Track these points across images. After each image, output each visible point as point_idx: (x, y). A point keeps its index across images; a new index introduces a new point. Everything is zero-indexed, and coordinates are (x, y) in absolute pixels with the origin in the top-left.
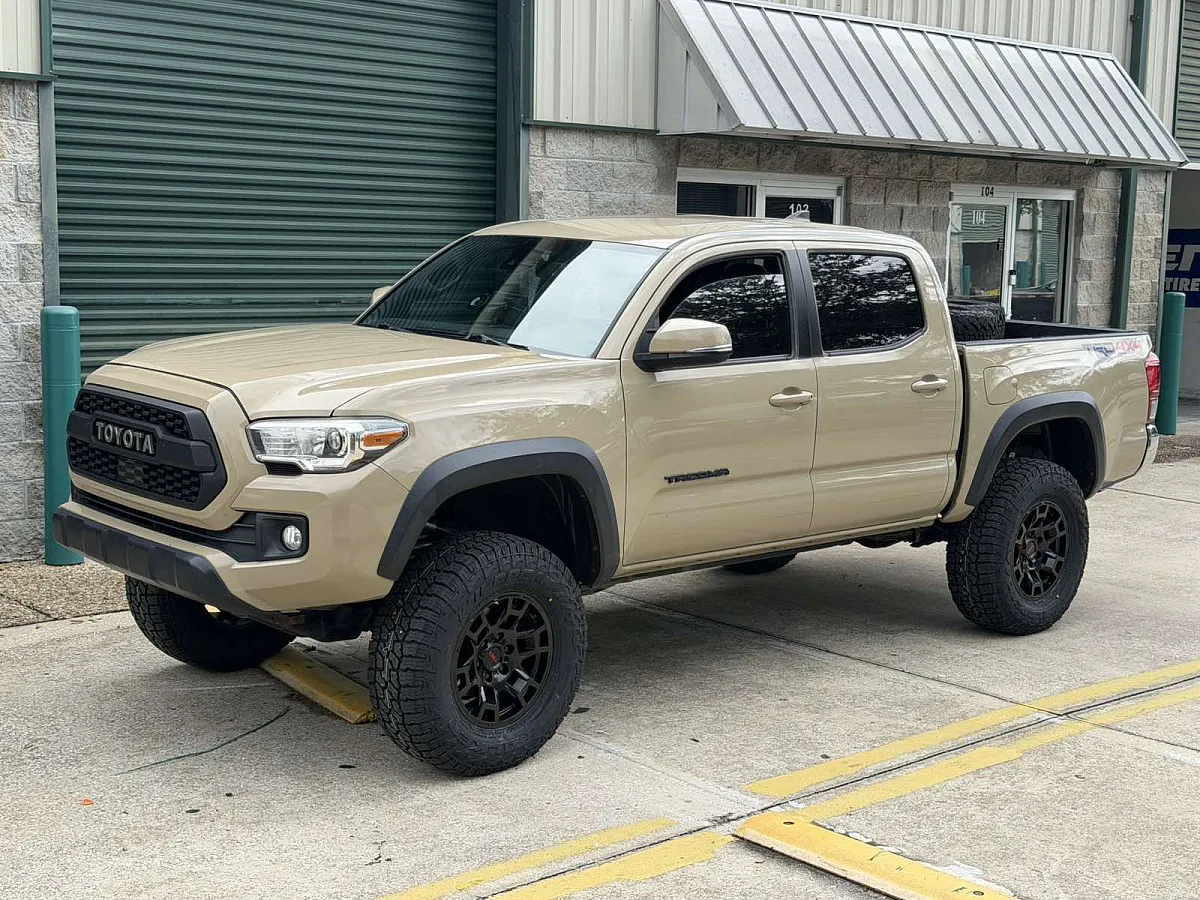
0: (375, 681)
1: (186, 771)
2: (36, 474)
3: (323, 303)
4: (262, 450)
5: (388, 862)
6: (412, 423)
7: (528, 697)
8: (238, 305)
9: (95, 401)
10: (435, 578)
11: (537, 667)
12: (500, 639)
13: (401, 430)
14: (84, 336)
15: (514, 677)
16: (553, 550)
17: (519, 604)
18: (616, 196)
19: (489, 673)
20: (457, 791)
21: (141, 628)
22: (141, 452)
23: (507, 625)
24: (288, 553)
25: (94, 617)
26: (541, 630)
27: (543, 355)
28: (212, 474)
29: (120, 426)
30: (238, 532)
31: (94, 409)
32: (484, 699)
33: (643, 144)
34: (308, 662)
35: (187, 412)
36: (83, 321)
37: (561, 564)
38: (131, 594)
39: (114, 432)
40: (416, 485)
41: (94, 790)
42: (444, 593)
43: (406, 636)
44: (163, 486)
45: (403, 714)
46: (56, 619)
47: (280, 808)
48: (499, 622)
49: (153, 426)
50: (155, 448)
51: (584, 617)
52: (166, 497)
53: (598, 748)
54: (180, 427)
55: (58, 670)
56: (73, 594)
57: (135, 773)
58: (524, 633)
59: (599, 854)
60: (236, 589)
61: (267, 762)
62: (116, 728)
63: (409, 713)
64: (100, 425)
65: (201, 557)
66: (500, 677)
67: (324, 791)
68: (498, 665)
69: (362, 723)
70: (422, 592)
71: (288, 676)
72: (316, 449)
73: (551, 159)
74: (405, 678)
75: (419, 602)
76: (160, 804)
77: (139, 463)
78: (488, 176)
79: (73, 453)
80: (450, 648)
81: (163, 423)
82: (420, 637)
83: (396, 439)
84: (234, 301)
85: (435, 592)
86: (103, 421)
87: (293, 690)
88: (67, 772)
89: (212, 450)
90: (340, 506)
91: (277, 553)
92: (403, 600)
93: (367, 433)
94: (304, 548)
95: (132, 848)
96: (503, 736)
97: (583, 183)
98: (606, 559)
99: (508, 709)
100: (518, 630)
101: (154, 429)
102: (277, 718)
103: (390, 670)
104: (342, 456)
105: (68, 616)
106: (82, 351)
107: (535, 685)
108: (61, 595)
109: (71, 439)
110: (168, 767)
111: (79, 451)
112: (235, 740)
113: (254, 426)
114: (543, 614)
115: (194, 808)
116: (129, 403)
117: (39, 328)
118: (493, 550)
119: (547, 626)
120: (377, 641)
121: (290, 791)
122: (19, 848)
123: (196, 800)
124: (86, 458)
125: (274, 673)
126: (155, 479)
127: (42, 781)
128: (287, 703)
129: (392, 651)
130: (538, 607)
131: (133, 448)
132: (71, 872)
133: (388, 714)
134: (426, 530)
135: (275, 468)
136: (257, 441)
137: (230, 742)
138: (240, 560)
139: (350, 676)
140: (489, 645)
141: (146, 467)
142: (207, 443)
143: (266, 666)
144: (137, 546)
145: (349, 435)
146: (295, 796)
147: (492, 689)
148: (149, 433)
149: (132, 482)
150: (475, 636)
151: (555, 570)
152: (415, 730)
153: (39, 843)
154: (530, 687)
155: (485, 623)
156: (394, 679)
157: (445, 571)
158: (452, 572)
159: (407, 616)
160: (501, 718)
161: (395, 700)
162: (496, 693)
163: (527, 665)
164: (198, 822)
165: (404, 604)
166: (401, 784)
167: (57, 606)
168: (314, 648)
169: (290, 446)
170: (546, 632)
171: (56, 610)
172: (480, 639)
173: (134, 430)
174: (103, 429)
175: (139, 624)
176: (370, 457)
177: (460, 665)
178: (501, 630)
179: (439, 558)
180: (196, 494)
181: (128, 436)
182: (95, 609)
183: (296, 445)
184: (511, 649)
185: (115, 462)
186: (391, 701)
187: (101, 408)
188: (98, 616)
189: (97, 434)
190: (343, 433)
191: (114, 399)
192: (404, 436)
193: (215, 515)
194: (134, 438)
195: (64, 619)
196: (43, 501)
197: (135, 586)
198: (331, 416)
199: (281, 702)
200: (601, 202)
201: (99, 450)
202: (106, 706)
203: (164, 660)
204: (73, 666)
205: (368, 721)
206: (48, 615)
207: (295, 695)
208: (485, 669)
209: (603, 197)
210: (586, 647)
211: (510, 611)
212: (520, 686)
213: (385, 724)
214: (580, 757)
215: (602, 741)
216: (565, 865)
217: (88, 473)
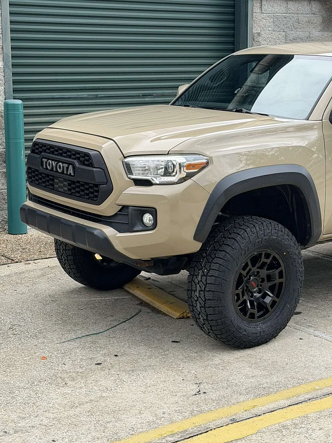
0: (191, 297)
1: (92, 342)
2: (2, 187)
3: (144, 96)
4: (131, 173)
5: (205, 394)
6: (212, 157)
7: (272, 306)
8: (101, 98)
9: (41, 148)
10: (223, 241)
11: (277, 290)
12: (257, 275)
13: (205, 161)
14: (26, 116)
15: (265, 295)
16: (286, 226)
17: (268, 256)
18: (300, 34)
19: (251, 292)
20: (236, 356)
21: (63, 267)
22: (67, 174)
23: (261, 267)
24: (146, 228)
25: (36, 261)
26: (279, 270)
27: (276, 119)
28: (105, 186)
29: (56, 161)
30: (120, 217)
31: (41, 152)
32: (249, 307)
33: (315, 4)
34: (148, 285)
35: (91, 153)
36: (25, 107)
37: (290, 233)
38: (58, 249)
39: (52, 164)
40: (214, 191)
41: (46, 352)
42: (228, 249)
43: (208, 273)
44: (79, 192)
45: (207, 314)
46: (17, 262)
47: (144, 363)
48: (258, 265)
49: (73, 161)
50: (74, 172)
51: (302, 263)
52: (80, 198)
53: (310, 334)
54: (88, 161)
55: (21, 288)
56: (24, 249)
57: (66, 343)
58: (271, 271)
59: (319, 393)
60: (119, 247)
61: (134, 338)
62: (54, 319)
63: (210, 314)
64: (45, 160)
65: (100, 230)
66: (257, 295)
67: (165, 355)
68: (256, 289)
69: (180, 318)
70: (216, 249)
71: (138, 293)
72: (159, 171)
73: (265, 14)
74: (208, 295)
75: (215, 254)
76: (81, 360)
77: (65, 180)
78: (231, 25)
79: (30, 175)
80: (232, 279)
81: (78, 159)
82: (216, 274)
83: (203, 166)
84: (99, 96)
85: (224, 249)
86: (46, 158)
87: (142, 300)
88: (32, 342)
89: (105, 173)
90: (174, 202)
91: (140, 228)
92: (206, 253)
93: (188, 163)
94: (155, 225)
95: (70, 383)
96: (259, 327)
97: (282, 27)
98: (315, 231)
99: (261, 313)
100: (267, 270)
101: (74, 162)
102: (135, 315)
103: (200, 291)
104: (174, 176)
105: (23, 261)
106: (24, 123)
107: (276, 299)
108: (18, 250)
109: (29, 168)
110: (83, 340)
111: (33, 174)
112: (115, 326)
113: (126, 160)
114: (281, 261)
115: (98, 362)
116: (60, 148)
117: (3, 111)
118: (254, 226)
119: (283, 268)
120: (192, 276)
121: (148, 354)
122: (12, 382)
123: (99, 358)
124: (37, 178)
125: (131, 291)
126: (74, 189)
127: (20, 346)
128: (139, 307)
129: (201, 281)
130: (277, 256)
131: (63, 173)
132: (40, 395)
133: (199, 314)
134: (219, 217)
135: (138, 182)
136: (128, 168)
137: (113, 327)
138: (120, 232)
139: (171, 293)
140: (252, 278)
141: (70, 182)
142: (102, 169)
143: (126, 287)
144: (65, 224)
145: (178, 164)
146: (150, 357)
147: (253, 301)
148: (71, 164)
149: (62, 190)
150: (244, 273)
151: (287, 237)
152: (213, 323)
153: (22, 379)
154: (274, 301)
155: (250, 266)
156: (202, 296)
157: (229, 238)
158: (233, 238)
159: (209, 262)
160: (259, 317)
161: (202, 307)
162: (255, 303)
163: (272, 289)
164: (102, 369)
165: (207, 255)
166: (205, 351)
167: (17, 256)
168: (149, 278)
169: (145, 170)
170: (282, 271)
171: (17, 257)
172: (247, 273)
173: (63, 163)
174: (46, 162)
175: (62, 265)
176: (189, 176)
177: (237, 289)
178: (259, 270)
179: (225, 230)
180: (96, 197)
181: (60, 166)
182: (36, 257)
183: (149, 170)
184: (263, 280)
185: (53, 180)
186: (200, 307)
187: (45, 151)
188: (38, 261)
189: (43, 165)
190: (174, 163)
191: (52, 147)
192: (207, 163)
193: (107, 208)
194: (63, 167)
195: (21, 262)
196: (7, 201)
197: (60, 246)
198: (168, 154)
199: (136, 307)
200: (291, 37)
201: (44, 173)
202: (48, 307)
203: (74, 284)
204: (28, 286)
205: (183, 318)
206: (13, 260)
207: (142, 303)
208: (249, 291)
209: (293, 34)
210: (303, 279)
211: (263, 260)
212: (268, 300)
213: (196, 320)
214: (301, 339)
215: (311, 330)
216: (301, 399)
217: (38, 185)
